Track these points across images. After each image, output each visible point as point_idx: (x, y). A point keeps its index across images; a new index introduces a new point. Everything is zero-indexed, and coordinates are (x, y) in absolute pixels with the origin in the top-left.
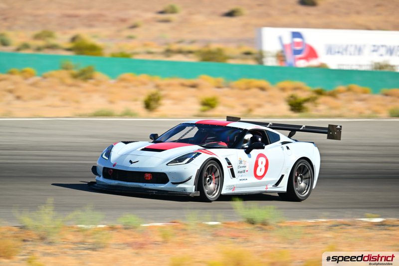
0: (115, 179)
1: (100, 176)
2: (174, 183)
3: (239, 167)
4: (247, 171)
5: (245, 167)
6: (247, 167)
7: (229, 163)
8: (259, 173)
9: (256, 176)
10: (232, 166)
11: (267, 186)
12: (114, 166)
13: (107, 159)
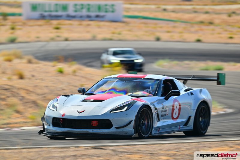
0: (64, 127)
1: (50, 125)
2: (117, 128)
3: (162, 111)
4: (167, 114)
5: (166, 111)
6: (167, 111)
7: (156, 109)
8: (175, 116)
9: (173, 118)
10: (158, 111)
11: (180, 126)
12: (63, 116)
13: (55, 110)
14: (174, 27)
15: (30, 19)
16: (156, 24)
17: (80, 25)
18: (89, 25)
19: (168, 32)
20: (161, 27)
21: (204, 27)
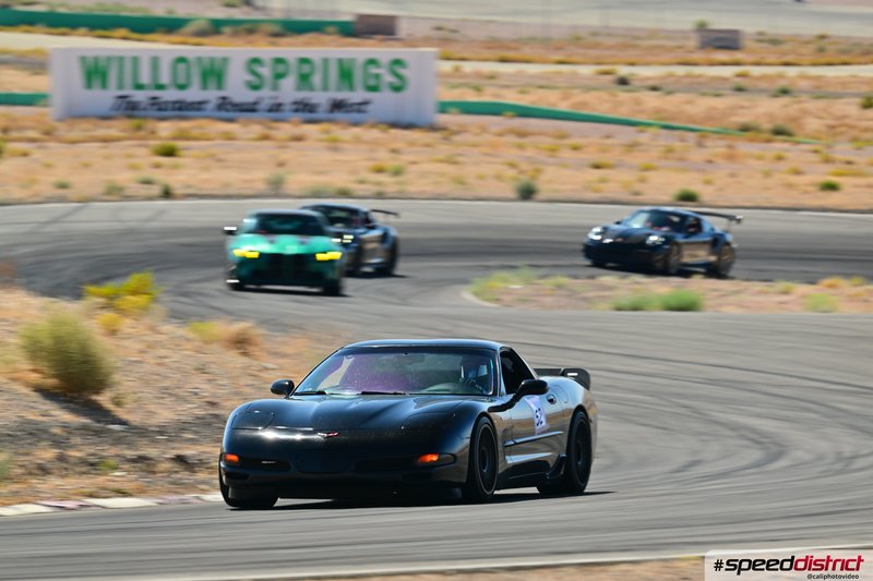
14: (632, 147)
15: (75, 115)
16: (563, 136)
17: (265, 138)
18: (299, 139)
19: (597, 167)
20: (575, 148)
21: (745, 147)
